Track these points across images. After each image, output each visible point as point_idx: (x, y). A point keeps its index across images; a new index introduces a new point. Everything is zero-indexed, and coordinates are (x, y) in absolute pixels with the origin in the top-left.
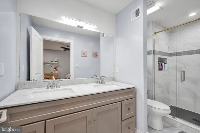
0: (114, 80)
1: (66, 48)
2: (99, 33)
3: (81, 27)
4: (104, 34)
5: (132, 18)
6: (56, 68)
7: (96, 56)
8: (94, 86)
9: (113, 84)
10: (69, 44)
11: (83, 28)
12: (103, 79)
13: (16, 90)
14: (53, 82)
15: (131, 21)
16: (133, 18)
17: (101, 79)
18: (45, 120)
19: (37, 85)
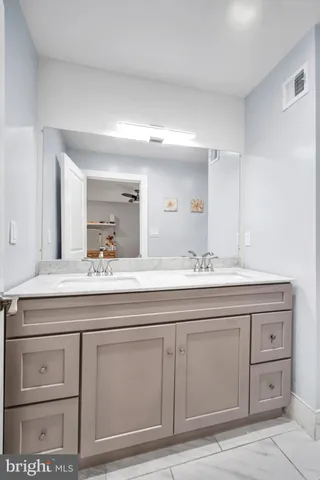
0: (238, 264)
1: (133, 196)
2: (206, 151)
3: (160, 141)
4: (216, 151)
5: (284, 100)
6: (111, 238)
7: (200, 210)
8: (188, 276)
9: (236, 274)
10: (138, 184)
11: (164, 143)
12: (210, 260)
13: (37, 274)
14: (101, 263)
15: (284, 108)
16: (287, 98)
17: (204, 260)
18: (81, 332)
19: (72, 268)
